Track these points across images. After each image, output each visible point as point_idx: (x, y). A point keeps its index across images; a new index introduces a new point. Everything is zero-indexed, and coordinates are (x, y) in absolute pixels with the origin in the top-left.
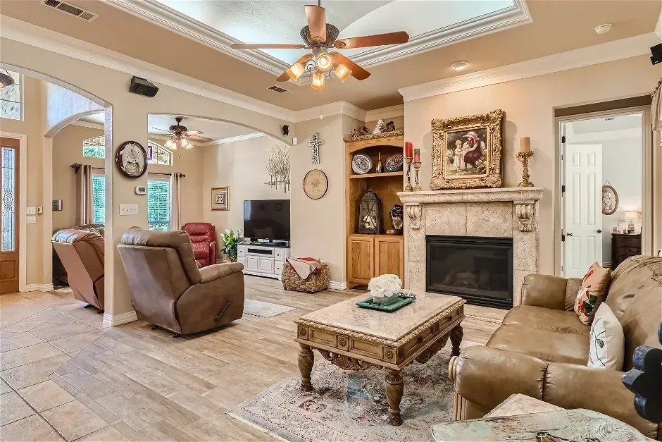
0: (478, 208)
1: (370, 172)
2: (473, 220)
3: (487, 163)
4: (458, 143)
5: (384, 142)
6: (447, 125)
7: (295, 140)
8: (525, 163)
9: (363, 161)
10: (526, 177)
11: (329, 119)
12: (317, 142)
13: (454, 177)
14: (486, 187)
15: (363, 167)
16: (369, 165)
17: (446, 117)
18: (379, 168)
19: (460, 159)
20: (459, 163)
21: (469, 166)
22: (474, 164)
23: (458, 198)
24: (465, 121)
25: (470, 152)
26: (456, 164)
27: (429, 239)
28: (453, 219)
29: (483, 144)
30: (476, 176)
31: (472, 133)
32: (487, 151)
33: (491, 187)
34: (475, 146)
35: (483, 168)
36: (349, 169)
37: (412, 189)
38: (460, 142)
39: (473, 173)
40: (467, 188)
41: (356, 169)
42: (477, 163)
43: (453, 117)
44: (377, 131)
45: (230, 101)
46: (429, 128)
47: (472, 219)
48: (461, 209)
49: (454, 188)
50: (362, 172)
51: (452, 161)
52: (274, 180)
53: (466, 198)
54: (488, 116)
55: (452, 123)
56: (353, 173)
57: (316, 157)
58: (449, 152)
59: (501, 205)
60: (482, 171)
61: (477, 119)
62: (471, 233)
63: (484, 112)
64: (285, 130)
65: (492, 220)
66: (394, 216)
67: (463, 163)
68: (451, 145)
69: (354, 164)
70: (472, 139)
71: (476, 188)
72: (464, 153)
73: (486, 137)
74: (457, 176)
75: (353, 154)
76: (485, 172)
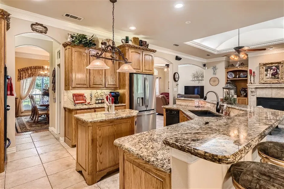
0: (276, 89)
1: (234, 78)
2: (274, 93)
3: (280, 76)
4: (269, 70)
5: (241, 69)
6: (264, 65)
7: (206, 68)
9: (231, 74)
11: (220, 62)
12: (215, 68)
13: (267, 80)
14: (280, 83)
15: (232, 76)
16: (234, 76)
17: (265, 62)
18: (238, 77)
19: (270, 75)
20: (269, 75)
21: (273, 77)
22: (275, 76)
23: (270, 86)
24: (272, 63)
25: (273, 73)
27: (258, 98)
28: (267, 93)
29: (278, 70)
30: (276, 80)
31: (274, 67)
32: (280, 72)
33: (281, 83)
34: (275, 71)
36: (226, 77)
37: (252, 84)
38: (270, 70)
39: (275, 79)
40: (272, 83)
41: (229, 77)
42: (276, 76)
43: (267, 62)
44: (237, 65)
45: (192, 59)
46: (258, 65)
48: (270, 90)
49: (268, 83)
50: (231, 78)
51: (267, 75)
52: (193, 79)
53: (272, 86)
54: (280, 62)
55: (267, 64)
56: (228, 78)
57: (215, 74)
58: (266, 73)
60: (278, 78)
61: (276, 63)
62: (273, 97)
63: (279, 61)
64: (204, 65)
66: (242, 91)
67: (271, 76)
68: (266, 70)
69: (228, 75)
70: (274, 69)
71: (276, 83)
72: (271, 73)
73: (279, 68)
74: (269, 80)
75: (228, 72)
76: (279, 79)
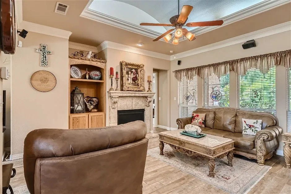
0: (136, 99)
1: (82, 78)
4: (130, 73)
6: (127, 65)
8: (149, 84)
9: (75, 71)
10: (149, 89)
15: (78, 76)
18: (87, 77)
19: (131, 79)
21: (134, 83)
23: (133, 95)
25: (134, 77)
26: (129, 81)
27: (119, 112)
28: (128, 103)
29: (137, 75)
31: (134, 70)
34: (135, 75)
35: (138, 84)
39: (135, 85)
40: (135, 91)
41: (73, 75)
42: (136, 81)
44: (89, 57)
47: (134, 103)
48: (131, 99)
49: (131, 91)
50: (77, 78)
55: (129, 64)
56: (71, 77)
57: (44, 62)
59: (142, 97)
61: (136, 65)
62: (134, 108)
65: (140, 103)
67: (132, 81)
69: (72, 72)
70: (134, 72)
71: (138, 91)
72: (132, 77)
74: (130, 86)
75: (71, 66)
76: (138, 86)
